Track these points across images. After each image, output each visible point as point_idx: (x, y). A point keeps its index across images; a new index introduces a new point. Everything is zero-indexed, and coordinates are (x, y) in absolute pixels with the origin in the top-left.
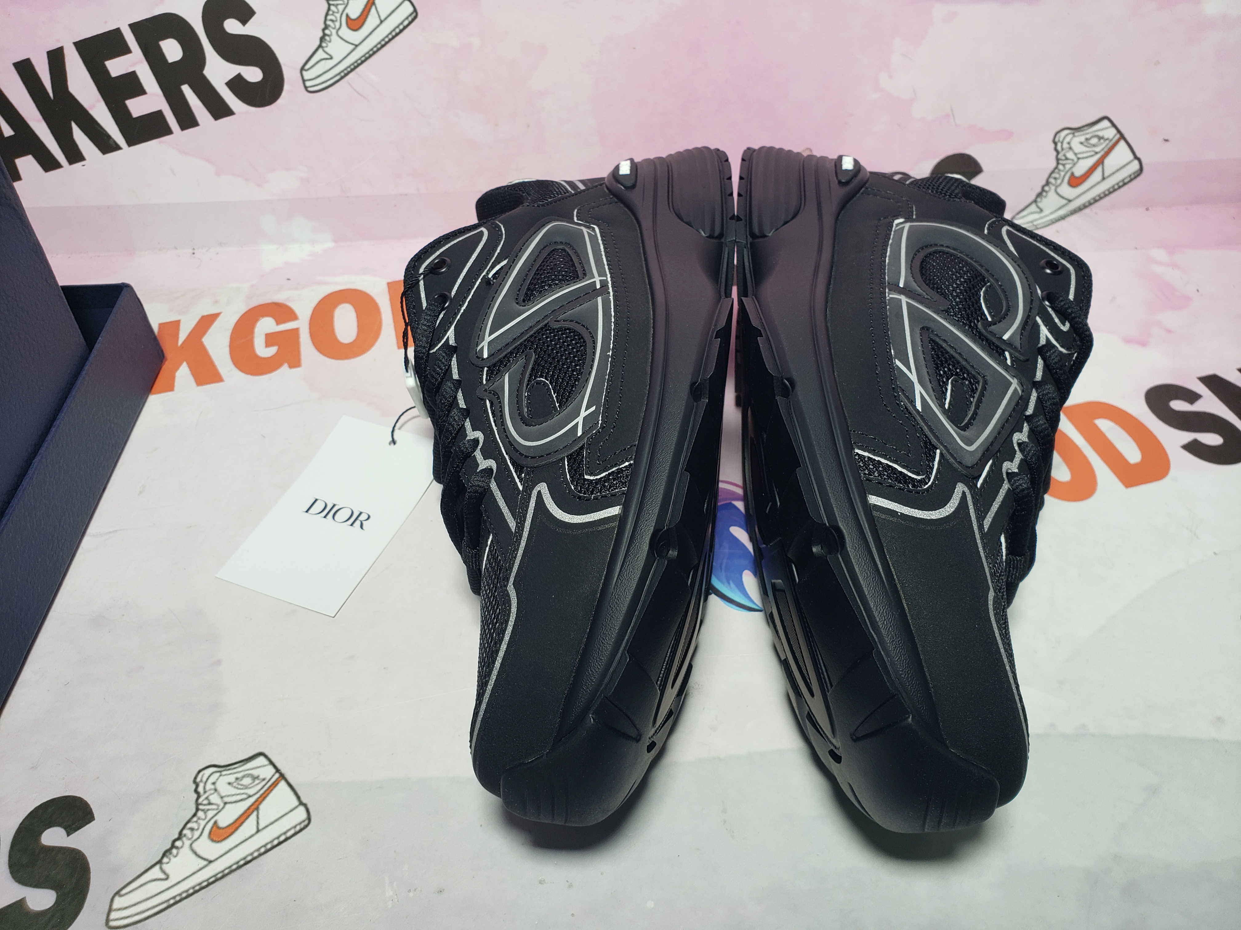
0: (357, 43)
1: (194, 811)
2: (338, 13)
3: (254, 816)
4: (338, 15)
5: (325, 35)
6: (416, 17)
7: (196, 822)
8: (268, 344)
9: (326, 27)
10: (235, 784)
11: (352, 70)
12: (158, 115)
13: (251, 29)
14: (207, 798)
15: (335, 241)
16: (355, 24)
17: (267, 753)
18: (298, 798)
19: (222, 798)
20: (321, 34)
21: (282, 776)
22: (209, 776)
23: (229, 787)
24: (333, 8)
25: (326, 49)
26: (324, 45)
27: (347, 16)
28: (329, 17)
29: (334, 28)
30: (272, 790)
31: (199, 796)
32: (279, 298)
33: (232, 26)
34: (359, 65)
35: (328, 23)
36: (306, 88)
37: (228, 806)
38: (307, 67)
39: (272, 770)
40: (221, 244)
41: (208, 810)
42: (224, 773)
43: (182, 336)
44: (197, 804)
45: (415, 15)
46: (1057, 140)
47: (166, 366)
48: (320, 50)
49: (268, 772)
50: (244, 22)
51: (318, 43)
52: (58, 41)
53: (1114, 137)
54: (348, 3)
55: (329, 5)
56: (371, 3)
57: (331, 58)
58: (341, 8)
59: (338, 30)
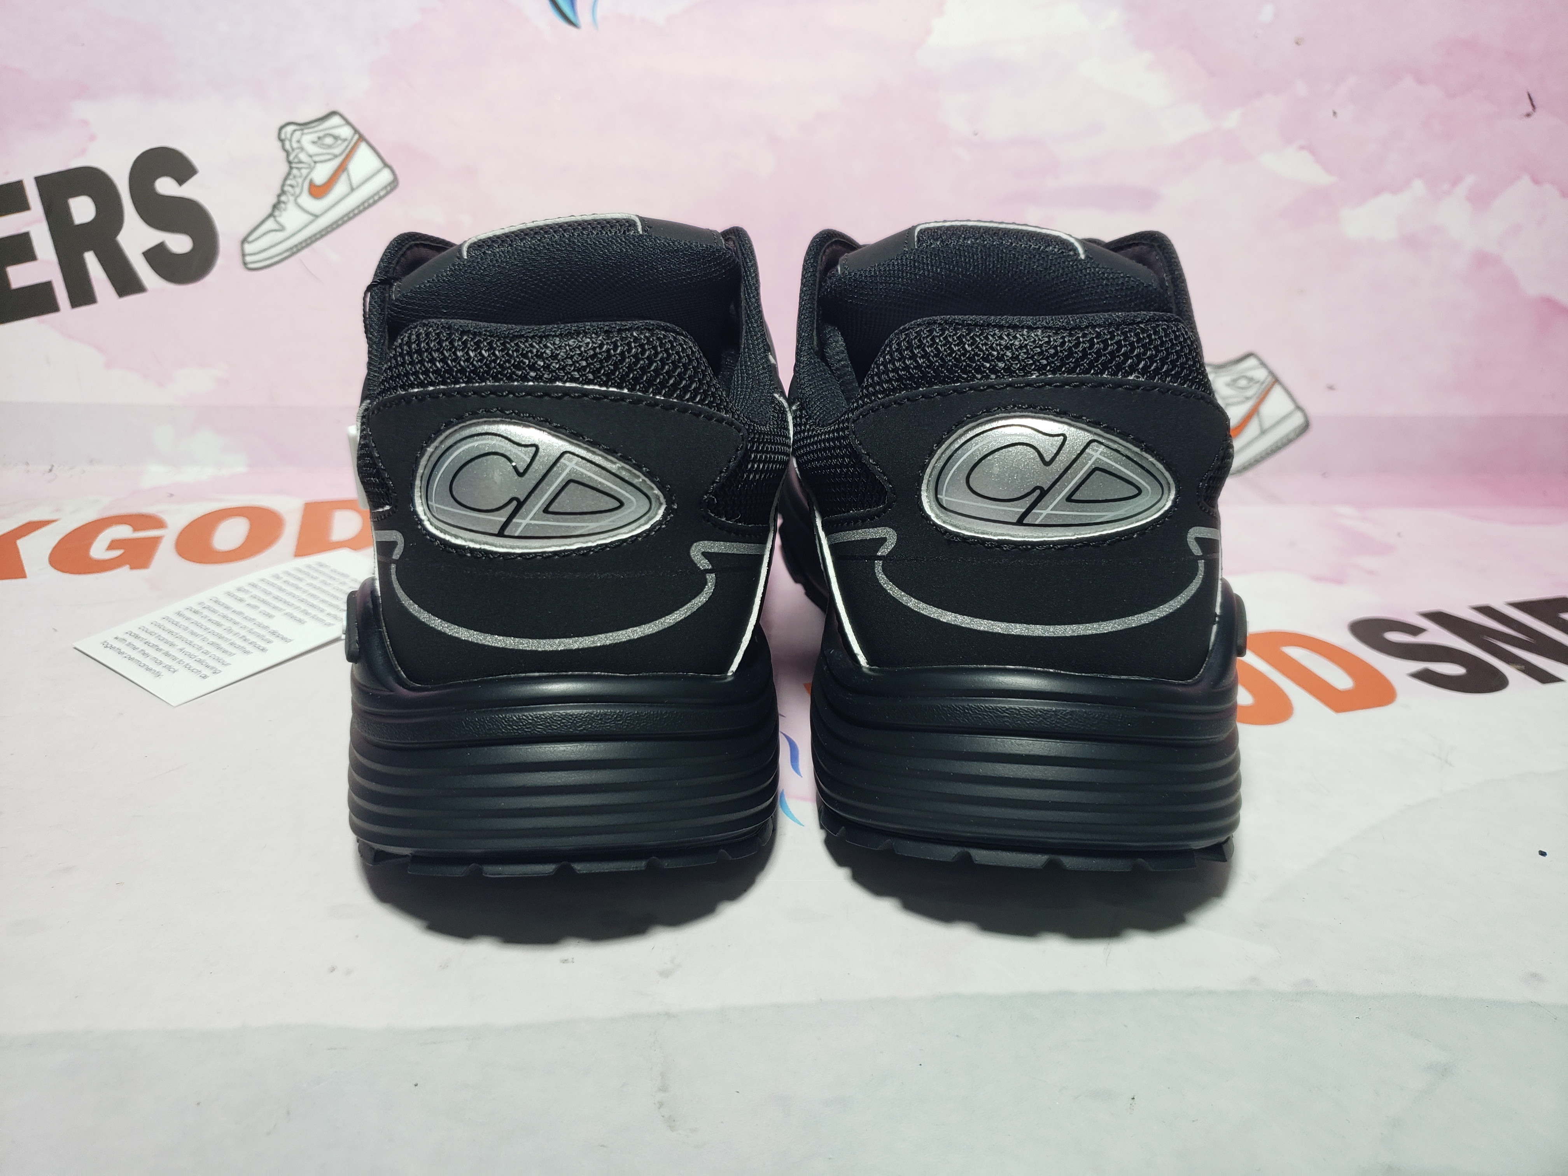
0: (317, 212)
2: (300, 177)
4: (300, 180)
5: (279, 202)
6: (395, 187)
8: (109, 549)
9: (283, 192)
11: (308, 245)
13: (189, 190)
15: (252, 467)
16: (319, 191)
20: (274, 200)
24: (295, 171)
25: (278, 219)
26: (277, 213)
27: (311, 181)
28: (288, 182)
29: (292, 195)
32: (149, 510)
33: (165, 186)
34: (317, 240)
35: (287, 188)
36: (245, 264)
38: (250, 239)
40: (91, 461)
45: (394, 184)
48: (271, 219)
50: (181, 181)
51: (268, 210)
53: (1266, 379)
54: (314, 167)
55: (291, 168)
56: (342, 168)
57: (282, 228)
58: (304, 172)
59: (296, 197)
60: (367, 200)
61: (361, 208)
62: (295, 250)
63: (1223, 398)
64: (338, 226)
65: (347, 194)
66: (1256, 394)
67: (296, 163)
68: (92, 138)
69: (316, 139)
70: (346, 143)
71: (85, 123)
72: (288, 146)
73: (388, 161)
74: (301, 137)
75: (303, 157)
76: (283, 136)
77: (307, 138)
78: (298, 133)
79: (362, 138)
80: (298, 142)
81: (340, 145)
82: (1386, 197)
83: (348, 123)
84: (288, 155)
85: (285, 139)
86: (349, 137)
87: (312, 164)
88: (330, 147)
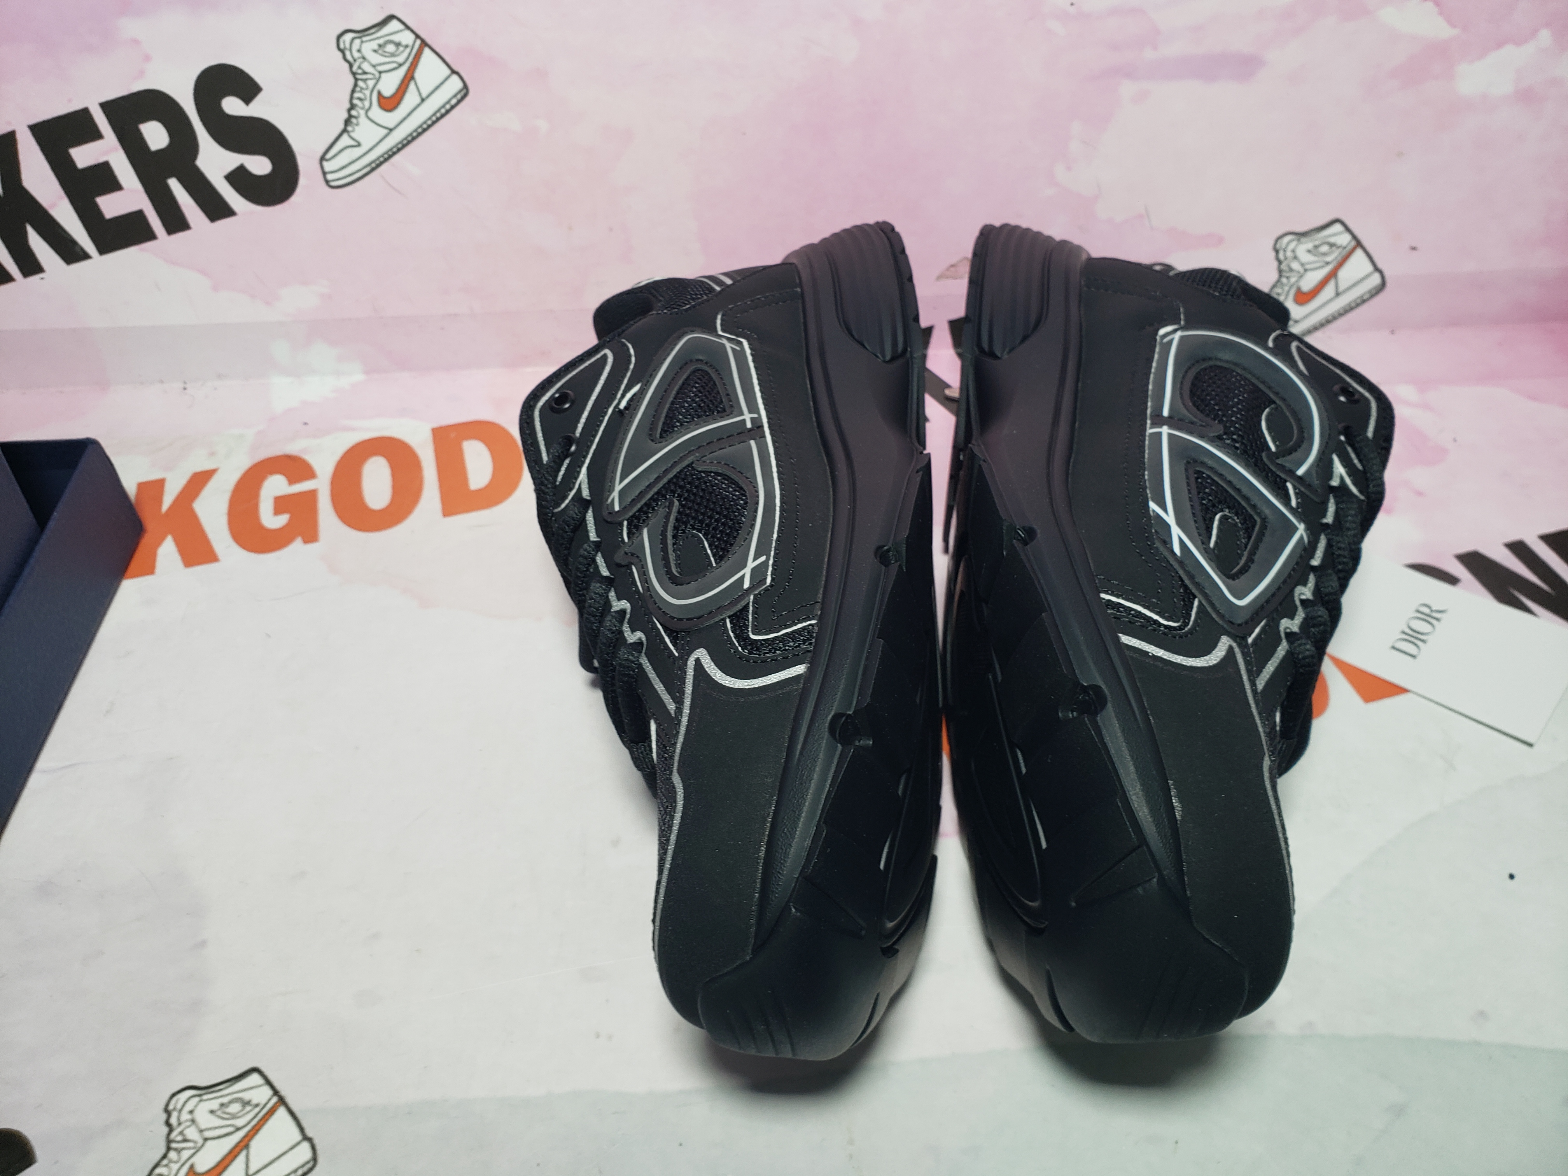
0: (391, 126)
1: (163, 1150)
2: (367, 88)
3: (242, 1158)
4: (367, 93)
5: (350, 116)
6: (466, 95)
7: (166, 1166)
8: (278, 511)
9: (353, 107)
10: (219, 1113)
11: (386, 160)
12: (138, 216)
13: (256, 109)
14: (181, 1133)
15: (366, 373)
16: (389, 103)
17: (263, 1069)
18: (302, 1129)
19: (201, 1131)
20: (345, 115)
21: (282, 1101)
22: (186, 1102)
23: (212, 1117)
24: (360, 83)
25: (352, 134)
26: (349, 128)
27: (379, 93)
28: (356, 95)
29: (362, 108)
30: (267, 1120)
31: (171, 1130)
32: (292, 449)
33: (232, 106)
34: (394, 153)
35: (355, 102)
36: (327, 182)
37: (209, 1143)
38: (328, 156)
39: (268, 1092)
40: (220, 377)
41: (183, 1149)
42: (205, 1097)
43: (168, 501)
44: (169, 1141)
45: (465, 91)
46: (1278, 247)
47: (145, 541)
48: (345, 136)
49: (262, 1095)
50: (247, 100)
51: (341, 126)
52: (9, 123)
53: (1348, 244)
54: (380, 78)
55: (356, 80)
56: (409, 77)
57: (359, 145)
58: (371, 83)
59: (367, 111)
60: (439, 110)
61: (434, 118)
62: (374, 165)
63: (1302, 265)
64: (414, 139)
65: (418, 106)
66: (1336, 258)
67: (360, 74)
68: (147, 58)
69: (376, 47)
70: (408, 50)
71: (136, 42)
72: (349, 57)
73: (456, 68)
74: (361, 46)
75: (366, 67)
76: (342, 46)
77: (368, 47)
78: (357, 42)
79: (424, 44)
80: (359, 51)
81: (403, 52)
82: (1509, 50)
83: (408, 27)
84: (351, 66)
85: (345, 48)
86: (411, 43)
87: (377, 75)
88: (393, 55)
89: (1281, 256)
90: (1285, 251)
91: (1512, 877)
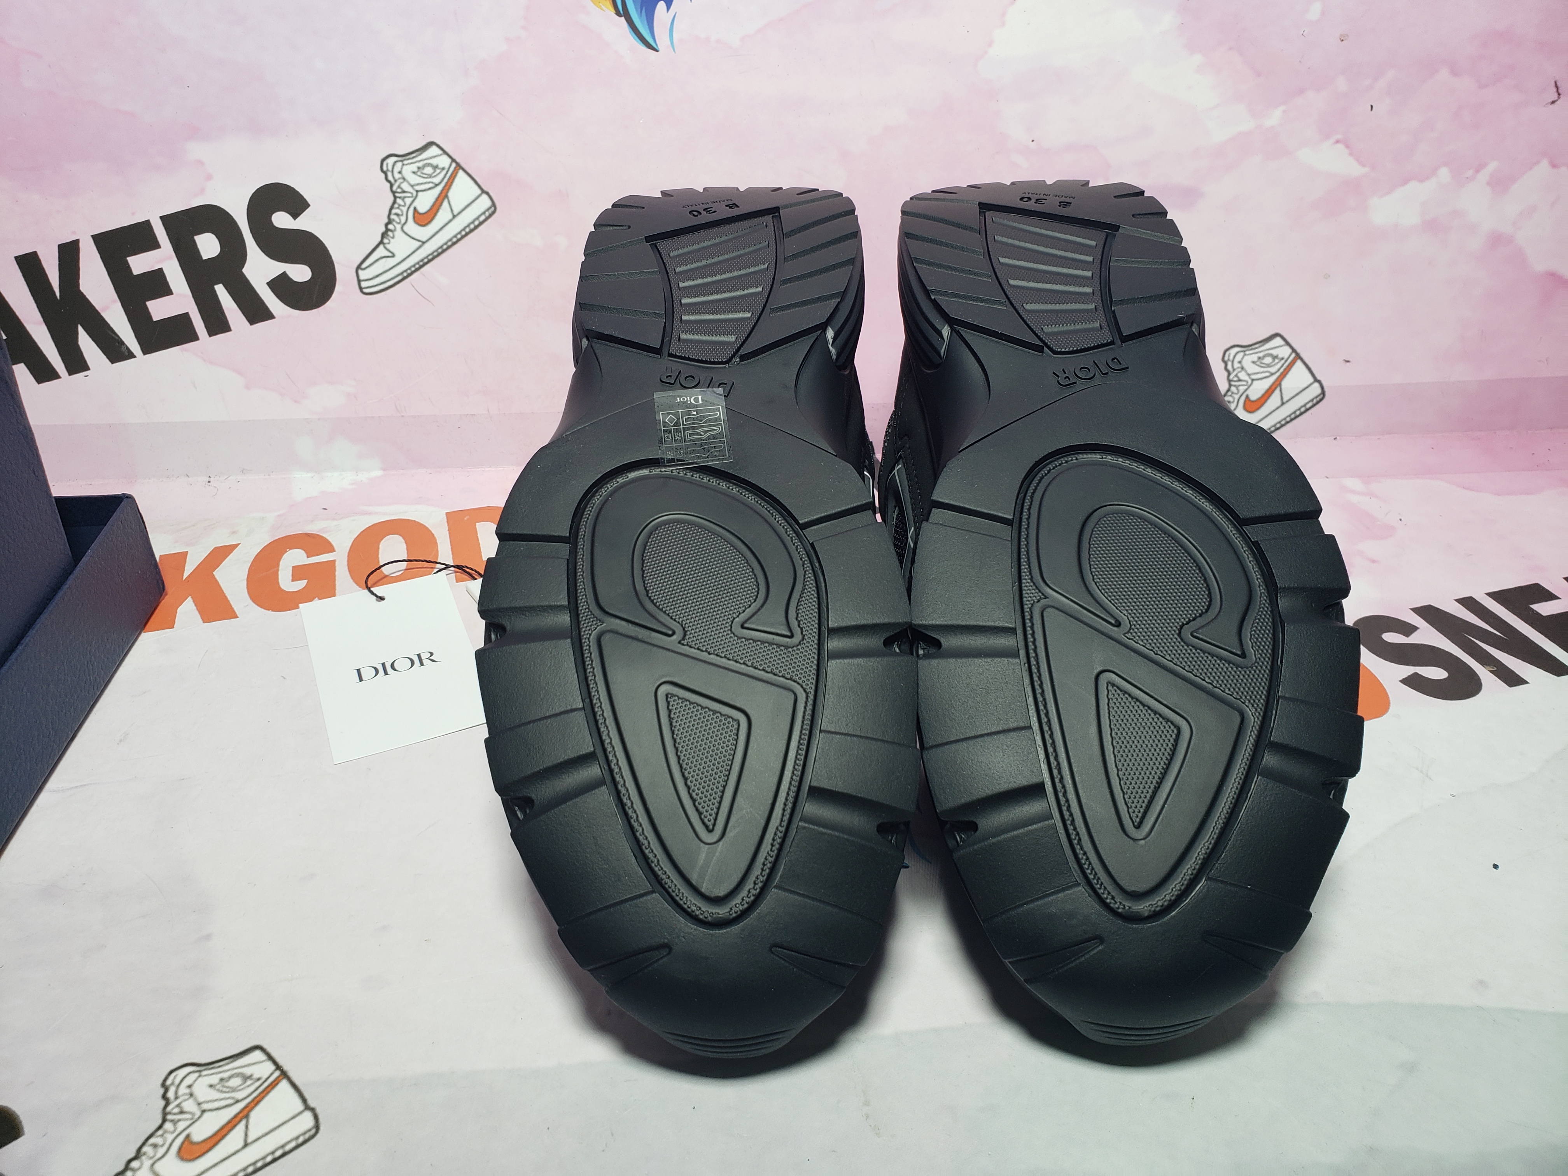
0: (424, 240)
1: (159, 1122)
2: (404, 206)
3: (241, 1127)
4: (405, 209)
5: (387, 230)
6: (494, 212)
7: (162, 1136)
8: (295, 578)
9: (390, 222)
10: (218, 1087)
11: (417, 270)
12: (185, 318)
13: (303, 223)
14: (178, 1106)
15: (384, 470)
16: (424, 219)
17: (265, 1046)
18: (304, 1100)
19: (199, 1104)
20: (383, 229)
21: (284, 1075)
22: (184, 1078)
23: (211, 1091)
24: (399, 201)
25: (388, 246)
26: (386, 241)
27: (415, 209)
28: (394, 211)
29: (399, 223)
30: (268, 1093)
31: (168, 1103)
32: (312, 528)
33: (281, 220)
34: (425, 264)
35: (392, 217)
36: (361, 289)
37: (206, 1115)
38: (364, 266)
39: (271, 1067)
40: (243, 471)
41: (179, 1120)
42: (204, 1073)
43: (188, 570)
44: (165, 1114)
45: (493, 209)
46: (1226, 358)
47: (165, 602)
48: (381, 247)
49: (265, 1070)
50: (295, 216)
51: (379, 239)
52: (74, 233)
53: (1290, 355)
54: (417, 195)
55: (395, 197)
56: (443, 196)
57: (393, 256)
58: (408, 201)
59: (403, 225)
60: (468, 226)
61: (463, 233)
62: (405, 274)
63: (1249, 375)
64: (444, 251)
65: (450, 221)
66: (1279, 370)
67: (399, 193)
68: (209, 177)
69: (415, 170)
70: (444, 172)
71: (201, 163)
72: (390, 178)
73: (485, 189)
74: (402, 168)
75: (405, 186)
76: (385, 168)
77: (409, 169)
78: (399, 165)
79: (459, 167)
80: (400, 172)
81: (439, 174)
82: (1413, 185)
83: (445, 153)
84: (392, 186)
85: (388, 170)
86: (447, 167)
87: (415, 193)
88: (430, 176)
89: (1230, 367)
90: (1233, 362)
91: (1496, 867)
